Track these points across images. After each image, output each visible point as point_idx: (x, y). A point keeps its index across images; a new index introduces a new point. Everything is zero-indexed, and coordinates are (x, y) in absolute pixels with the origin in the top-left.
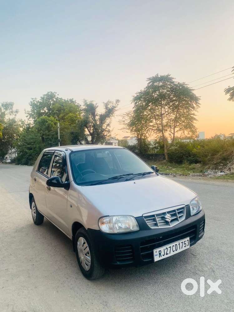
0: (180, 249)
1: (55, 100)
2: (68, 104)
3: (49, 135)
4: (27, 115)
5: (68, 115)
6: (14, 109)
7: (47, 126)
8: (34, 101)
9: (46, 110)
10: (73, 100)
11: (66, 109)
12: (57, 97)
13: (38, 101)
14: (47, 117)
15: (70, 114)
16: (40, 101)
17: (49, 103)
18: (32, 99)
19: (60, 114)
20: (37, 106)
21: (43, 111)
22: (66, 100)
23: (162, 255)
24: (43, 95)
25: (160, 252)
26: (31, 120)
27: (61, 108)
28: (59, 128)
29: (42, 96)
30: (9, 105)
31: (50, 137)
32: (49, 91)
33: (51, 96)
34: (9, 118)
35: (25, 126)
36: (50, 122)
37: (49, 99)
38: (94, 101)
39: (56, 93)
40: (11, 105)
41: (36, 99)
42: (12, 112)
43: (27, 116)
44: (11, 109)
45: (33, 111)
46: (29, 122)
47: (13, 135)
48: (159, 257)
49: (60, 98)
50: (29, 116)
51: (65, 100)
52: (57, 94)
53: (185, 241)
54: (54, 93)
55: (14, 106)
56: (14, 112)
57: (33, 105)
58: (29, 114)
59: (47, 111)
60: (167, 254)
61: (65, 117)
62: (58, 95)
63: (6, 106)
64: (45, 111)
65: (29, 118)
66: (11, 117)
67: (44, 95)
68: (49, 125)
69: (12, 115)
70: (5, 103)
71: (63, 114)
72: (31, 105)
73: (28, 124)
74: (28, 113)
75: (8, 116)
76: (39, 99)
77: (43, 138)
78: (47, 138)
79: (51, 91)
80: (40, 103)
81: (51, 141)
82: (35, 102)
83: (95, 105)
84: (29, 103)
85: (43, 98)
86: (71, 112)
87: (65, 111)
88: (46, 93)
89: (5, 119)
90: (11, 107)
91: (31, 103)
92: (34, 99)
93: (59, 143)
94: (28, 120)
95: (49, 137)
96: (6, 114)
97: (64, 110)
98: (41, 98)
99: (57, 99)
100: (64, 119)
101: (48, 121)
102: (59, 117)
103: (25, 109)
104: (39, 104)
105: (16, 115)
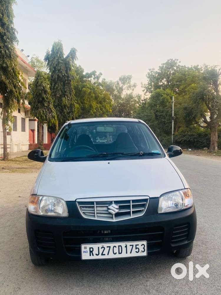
0: (127, 253)
1: (175, 68)
2: (190, 73)
3: (163, 112)
4: (144, 89)
5: (190, 86)
6: (132, 83)
7: (161, 100)
8: (151, 72)
9: (164, 81)
10: (198, 67)
11: (188, 79)
12: (179, 65)
13: (156, 71)
14: (163, 90)
15: (193, 85)
16: (158, 71)
17: (169, 73)
18: (150, 70)
19: (180, 85)
20: (154, 77)
21: (162, 84)
22: (190, 67)
23: (94, 254)
24: (162, 64)
25: (91, 250)
26: (147, 95)
27: (182, 78)
28: (173, 103)
29: (161, 66)
30: (127, 79)
31: (164, 114)
32: (169, 59)
33: (171, 64)
34: (127, 94)
35: (141, 102)
36: (165, 96)
37: (168, 68)
38: (218, 66)
39: (177, 60)
40: (129, 78)
41: (154, 70)
42: (130, 87)
43: (143, 91)
44: (129, 83)
45: (150, 84)
46: (146, 97)
47: (130, 113)
48: (90, 255)
49: (182, 65)
50: (146, 90)
51: (188, 68)
52: (178, 62)
53: (138, 245)
54: (175, 60)
55: (131, 80)
56: (132, 86)
57: (151, 77)
58: (146, 88)
59: (166, 83)
60: (102, 254)
61: (186, 89)
62: (180, 62)
63: (124, 80)
64: (164, 84)
65: (146, 92)
66: (129, 92)
67: (164, 64)
68: (164, 99)
69: (129, 90)
70: (123, 77)
71: (184, 85)
72: (149, 77)
73: (145, 100)
74: (144, 87)
75: (125, 91)
76: (157, 69)
77: (156, 116)
78: (161, 115)
79: (171, 59)
80: (159, 74)
81: (165, 119)
82: (153, 73)
83: (218, 71)
84: (147, 75)
85: (161, 68)
86: (193, 82)
87: (187, 82)
88: (165, 62)
89: (122, 94)
90: (129, 81)
91: (149, 74)
92: (151, 70)
93: (173, 121)
94: (145, 95)
95: (162, 114)
96: (124, 89)
97: (185, 80)
98: (159, 68)
99: (177, 67)
100: (185, 92)
101: (162, 94)
102: (179, 89)
103: (142, 82)
104: (157, 75)
105: (133, 90)
